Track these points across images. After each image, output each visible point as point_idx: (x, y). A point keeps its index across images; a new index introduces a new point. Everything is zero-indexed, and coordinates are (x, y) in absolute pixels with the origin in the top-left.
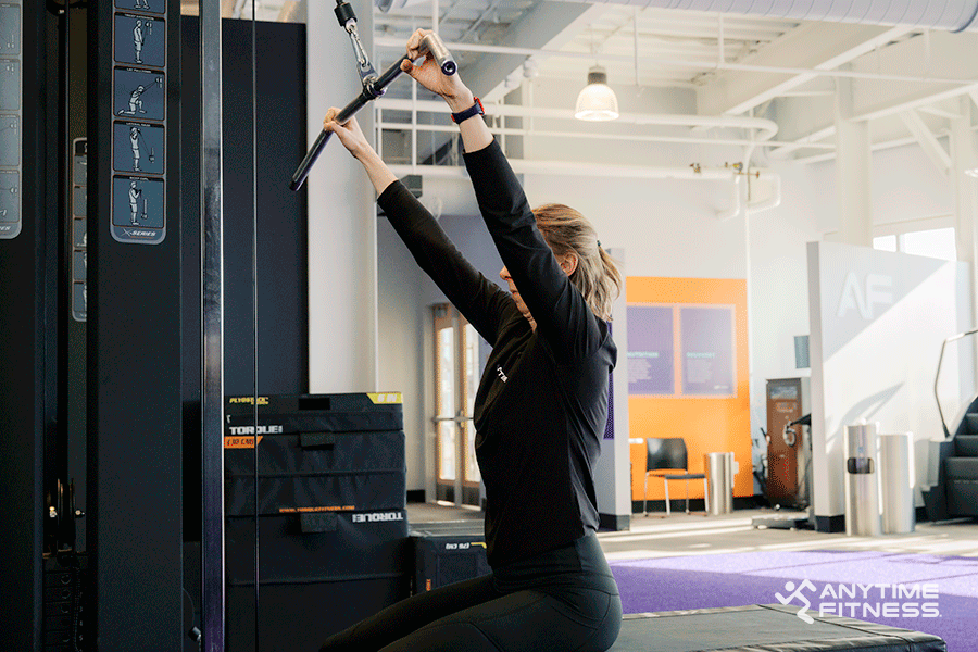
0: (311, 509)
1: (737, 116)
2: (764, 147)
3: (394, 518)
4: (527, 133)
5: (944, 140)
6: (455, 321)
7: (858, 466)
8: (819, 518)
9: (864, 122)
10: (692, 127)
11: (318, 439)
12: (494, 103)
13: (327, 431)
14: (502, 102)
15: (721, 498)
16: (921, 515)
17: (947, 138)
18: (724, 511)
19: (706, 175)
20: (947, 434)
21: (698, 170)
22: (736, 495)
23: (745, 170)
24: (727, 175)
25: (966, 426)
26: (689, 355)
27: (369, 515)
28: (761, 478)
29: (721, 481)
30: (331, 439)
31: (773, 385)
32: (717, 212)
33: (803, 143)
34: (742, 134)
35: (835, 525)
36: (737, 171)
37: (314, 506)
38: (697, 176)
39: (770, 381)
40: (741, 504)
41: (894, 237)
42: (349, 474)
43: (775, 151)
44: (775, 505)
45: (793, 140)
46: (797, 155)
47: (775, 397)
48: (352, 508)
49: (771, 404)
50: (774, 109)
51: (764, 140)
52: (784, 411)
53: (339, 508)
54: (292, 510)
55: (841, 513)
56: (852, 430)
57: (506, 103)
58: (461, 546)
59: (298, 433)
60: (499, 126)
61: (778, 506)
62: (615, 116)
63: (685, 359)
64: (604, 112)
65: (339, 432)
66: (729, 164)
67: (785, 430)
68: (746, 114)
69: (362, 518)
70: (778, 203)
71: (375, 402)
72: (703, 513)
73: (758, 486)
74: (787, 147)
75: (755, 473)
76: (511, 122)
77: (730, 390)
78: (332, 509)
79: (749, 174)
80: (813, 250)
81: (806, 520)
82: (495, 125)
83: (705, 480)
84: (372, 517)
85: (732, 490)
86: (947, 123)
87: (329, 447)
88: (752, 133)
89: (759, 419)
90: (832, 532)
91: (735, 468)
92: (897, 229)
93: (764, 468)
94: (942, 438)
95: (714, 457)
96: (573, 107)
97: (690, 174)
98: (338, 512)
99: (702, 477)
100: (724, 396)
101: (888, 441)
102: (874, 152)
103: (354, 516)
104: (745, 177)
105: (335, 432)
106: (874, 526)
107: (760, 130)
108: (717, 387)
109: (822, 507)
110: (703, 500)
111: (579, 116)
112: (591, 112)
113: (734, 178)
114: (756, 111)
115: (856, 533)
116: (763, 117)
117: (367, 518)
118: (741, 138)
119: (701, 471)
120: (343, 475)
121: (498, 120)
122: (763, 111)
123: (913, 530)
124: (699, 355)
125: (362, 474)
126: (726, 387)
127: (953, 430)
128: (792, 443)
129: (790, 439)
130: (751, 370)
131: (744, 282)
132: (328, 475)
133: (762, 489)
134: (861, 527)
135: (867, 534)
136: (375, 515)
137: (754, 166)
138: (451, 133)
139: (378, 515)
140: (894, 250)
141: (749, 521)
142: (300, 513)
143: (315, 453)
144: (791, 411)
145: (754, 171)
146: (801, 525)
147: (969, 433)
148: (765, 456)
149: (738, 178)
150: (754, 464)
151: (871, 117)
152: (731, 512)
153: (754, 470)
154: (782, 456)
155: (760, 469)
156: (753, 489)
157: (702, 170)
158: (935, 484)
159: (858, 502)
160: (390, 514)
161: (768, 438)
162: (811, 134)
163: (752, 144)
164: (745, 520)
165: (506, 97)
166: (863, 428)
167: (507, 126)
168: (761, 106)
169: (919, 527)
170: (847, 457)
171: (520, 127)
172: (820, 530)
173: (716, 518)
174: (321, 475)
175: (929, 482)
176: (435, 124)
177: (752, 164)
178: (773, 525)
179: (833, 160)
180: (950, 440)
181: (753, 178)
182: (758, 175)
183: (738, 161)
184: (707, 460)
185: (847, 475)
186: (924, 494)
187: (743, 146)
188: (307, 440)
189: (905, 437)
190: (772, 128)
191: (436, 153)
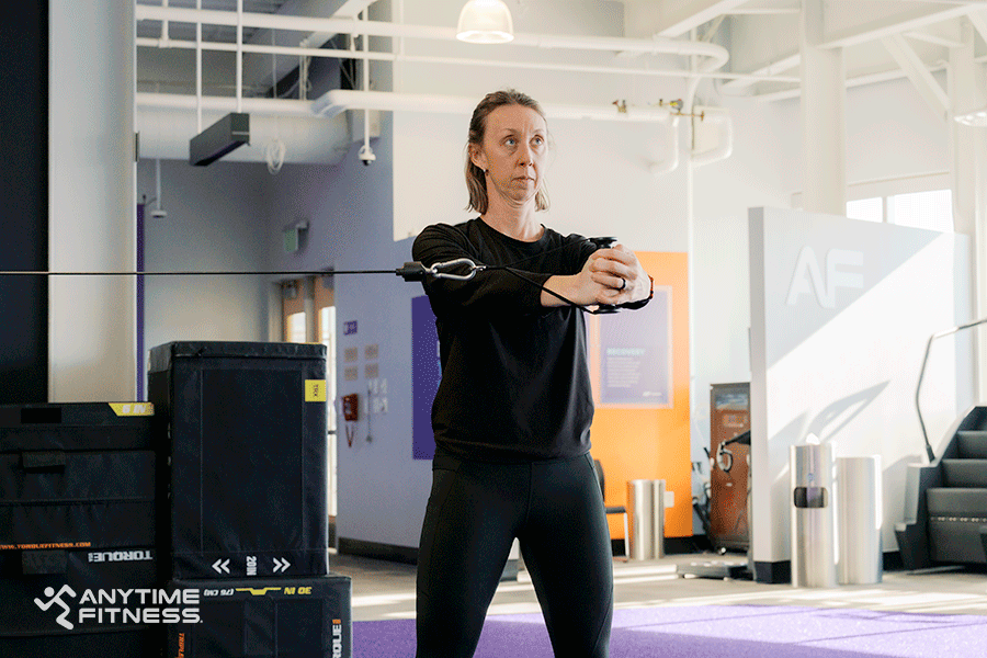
0: (35, 546)
1: (673, 39)
2: (714, 79)
3: (141, 557)
4: (398, 58)
5: (940, 74)
6: (307, 302)
7: (809, 498)
8: (759, 565)
9: (838, 50)
10: (618, 52)
11: (44, 459)
12: (350, 18)
13: (58, 450)
14: (365, 15)
15: (649, 539)
16: (891, 562)
17: (945, 71)
18: (652, 556)
19: (634, 115)
20: (932, 457)
21: (624, 108)
22: (668, 535)
23: (687, 109)
24: (661, 116)
25: (957, 448)
26: (609, 351)
27: (110, 554)
28: (704, 513)
29: (649, 517)
30: (61, 459)
31: (719, 392)
32: (650, 164)
33: (762, 75)
34: (683, 62)
35: (778, 573)
36: (677, 111)
37: (39, 543)
38: (622, 117)
39: (715, 386)
40: (674, 546)
41: (880, 200)
42: (85, 503)
43: (729, 85)
44: (719, 548)
45: (748, 72)
46: (759, 89)
47: (721, 407)
48: (88, 544)
49: (716, 417)
50: (727, 30)
51: (711, 71)
52: (731, 425)
53: (71, 545)
54: (11, 547)
55: (787, 559)
56: (801, 452)
57: (370, 18)
58: (224, 592)
59: (20, 451)
60: (359, 48)
61: (723, 550)
62: (508, 38)
63: (605, 356)
64: (494, 32)
65: (71, 451)
66: (664, 101)
67: (719, 450)
68: (688, 35)
69: (100, 557)
70: (729, 153)
71: (119, 414)
72: (622, 558)
73: (701, 524)
74: (742, 81)
75: (696, 506)
76: (378, 43)
77: (663, 398)
78: (62, 545)
79: (693, 114)
80: (756, 217)
81: (744, 568)
82: (353, 47)
83: (625, 515)
84: (113, 556)
85: (663, 529)
86: (945, 53)
87: (59, 470)
88: (695, 62)
89: (701, 436)
90: (774, 583)
91: (669, 500)
92: (883, 188)
93: (708, 499)
94: (926, 463)
95: (640, 486)
96: (454, 24)
97: (612, 114)
98: (69, 550)
99: (621, 511)
100: (656, 406)
101: (850, 468)
102: (848, 89)
103: (90, 555)
104: (689, 119)
105: (66, 451)
106: (827, 574)
107: (708, 57)
108: (646, 394)
109: (763, 550)
110: (623, 541)
111: (461, 37)
112: (476, 32)
113: (672, 121)
114: (702, 32)
115: (804, 584)
116: (711, 41)
117: (107, 557)
118: (683, 67)
119: (622, 501)
120: (75, 503)
121: (359, 39)
122: (712, 32)
123: (880, 581)
124: (624, 351)
125: (100, 503)
126: (659, 394)
127: (939, 452)
128: (727, 468)
129: (725, 462)
130: (692, 373)
131: (684, 257)
132: (57, 504)
133: (705, 527)
134: (811, 576)
135: (818, 586)
136: (116, 553)
137: (701, 104)
138: (298, 57)
139: (121, 554)
140: (880, 220)
141: (672, 568)
142: (21, 550)
143: (41, 476)
144: (741, 425)
145: (698, 110)
146: (738, 573)
147: (960, 458)
148: (708, 485)
149: (676, 120)
150: (694, 495)
151: (846, 43)
152: (661, 557)
153: (694, 502)
154: (729, 485)
155: (702, 502)
156: (693, 527)
157: (628, 108)
158: (914, 522)
159: (807, 544)
160: (136, 553)
161: (712, 460)
162: (771, 63)
163: (696, 77)
164: (669, 568)
165: (370, 8)
166: (816, 449)
167: (370, 50)
168: (710, 23)
169: (887, 577)
170: (794, 487)
171: (388, 50)
172: (760, 580)
173: (641, 564)
174: (49, 504)
175: (906, 519)
176: (278, 44)
177: (698, 101)
178: (704, 573)
179: (797, 99)
180: (935, 464)
181: (698, 119)
182: (702, 116)
183: (675, 98)
184: (631, 489)
185: (794, 509)
186: (898, 534)
187: (685, 78)
188: (31, 460)
189: (870, 461)
190: (721, 56)
191: (278, 85)
